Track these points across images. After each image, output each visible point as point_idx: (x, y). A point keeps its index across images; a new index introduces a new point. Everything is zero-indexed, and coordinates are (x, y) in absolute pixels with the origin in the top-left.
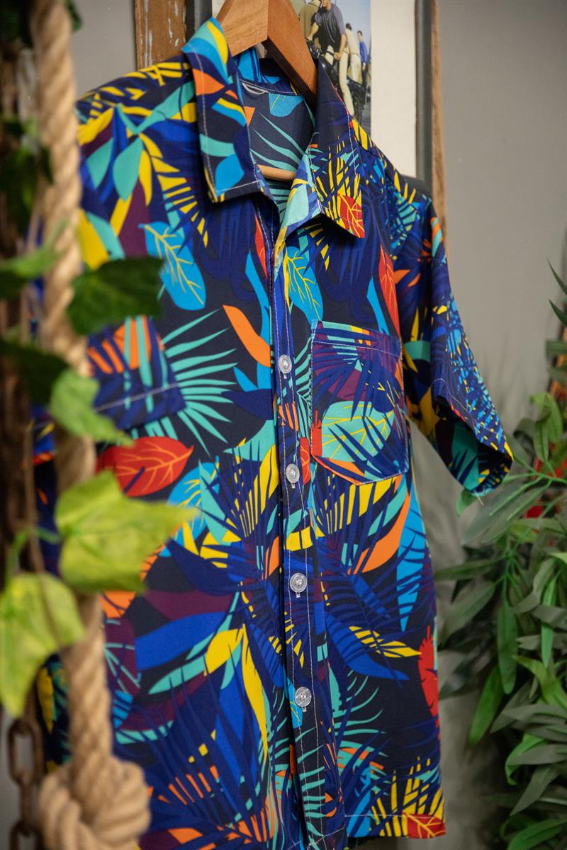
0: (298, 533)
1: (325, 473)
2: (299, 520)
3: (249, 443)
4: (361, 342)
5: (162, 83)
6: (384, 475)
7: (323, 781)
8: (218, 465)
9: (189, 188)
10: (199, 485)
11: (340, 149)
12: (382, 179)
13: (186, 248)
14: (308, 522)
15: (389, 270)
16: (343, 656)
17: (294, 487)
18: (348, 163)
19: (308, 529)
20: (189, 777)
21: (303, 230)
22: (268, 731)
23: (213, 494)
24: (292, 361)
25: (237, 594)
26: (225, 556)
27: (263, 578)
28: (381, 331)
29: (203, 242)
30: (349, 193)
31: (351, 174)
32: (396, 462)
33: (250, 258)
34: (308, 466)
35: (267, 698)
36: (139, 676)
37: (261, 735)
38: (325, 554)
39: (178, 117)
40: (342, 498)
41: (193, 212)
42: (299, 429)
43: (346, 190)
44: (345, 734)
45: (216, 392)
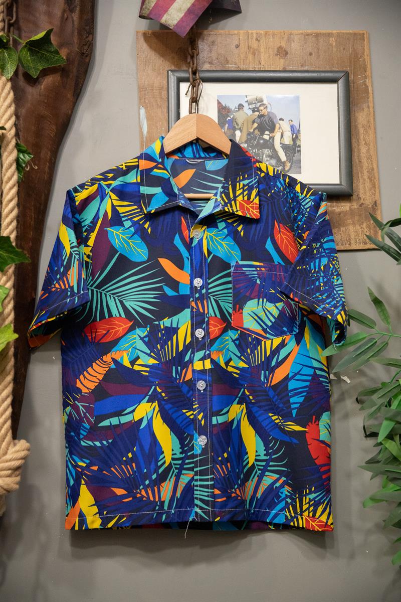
0: (202, 362)
1: (247, 335)
2: (203, 355)
3: (170, 319)
4: (258, 269)
5: (124, 169)
6: (277, 335)
7: (213, 482)
8: (148, 329)
9: (139, 210)
10: (135, 338)
11: (241, 178)
12: (282, 188)
13: (136, 235)
14: (209, 356)
15: (283, 232)
16: (266, 428)
17: (200, 340)
18: (248, 184)
19: (209, 359)
20: (123, 466)
21: (221, 220)
22: (174, 452)
23: (144, 342)
24: (206, 281)
25: (153, 387)
26: (148, 369)
27: (178, 382)
28: (276, 263)
29: (148, 232)
30: (246, 198)
31: (250, 189)
32: (285, 329)
33: (177, 236)
34: (217, 330)
35: (176, 437)
36: (94, 418)
37: (163, 453)
38: (249, 376)
39: (135, 181)
40: (259, 348)
41: (141, 220)
42: (208, 312)
43: (243, 197)
44: (269, 468)
45: (150, 296)
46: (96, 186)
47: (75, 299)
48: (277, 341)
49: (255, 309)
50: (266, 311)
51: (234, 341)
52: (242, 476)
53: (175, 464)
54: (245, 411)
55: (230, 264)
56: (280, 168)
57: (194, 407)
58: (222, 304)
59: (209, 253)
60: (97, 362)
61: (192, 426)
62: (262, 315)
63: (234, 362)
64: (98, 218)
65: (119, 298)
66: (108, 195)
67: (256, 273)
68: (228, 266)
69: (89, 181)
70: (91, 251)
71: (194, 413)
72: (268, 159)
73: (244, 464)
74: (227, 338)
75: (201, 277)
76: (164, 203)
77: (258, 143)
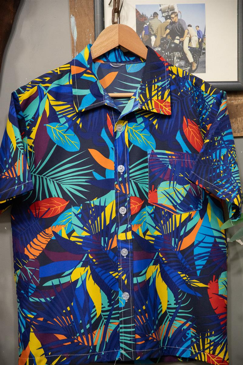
9: (72, 108)
10: (71, 214)
11: (156, 81)
12: (190, 88)
13: (70, 130)
14: (131, 229)
15: (190, 126)
16: (176, 283)
17: (123, 216)
18: (161, 86)
19: (131, 232)
20: (63, 317)
21: (139, 115)
22: (103, 306)
23: (78, 218)
24: (128, 167)
25: (86, 255)
26: (82, 240)
27: (106, 249)
28: (184, 152)
29: (79, 127)
30: (160, 98)
31: (164, 90)
32: (191, 206)
33: (104, 130)
34: (136, 207)
35: (105, 294)
36: (40, 279)
37: (94, 307)
38: (162, 242)
39: (68, 83)
40: (170, 220)
41: (73, 117)
42: (129, 193)
43: (158, 97)
44: (178, 314)
45: (83, 181)
46: (36, 88)
47: (21, 187)
48: (185, 216)
49: (167, 189)
50: (176, 191)
51: (150, 215)
52: (157, 322)
53: (104, 315)
54: (159, 270)
55: (147, 152)
56: (188, 68)
57: (119, 269)
58: (140, 185)
59: (130, 143)
60: (41, 234)
61: (117, 283)
62: (173, 194)
63: (150, 231)
64: (39, 115)
65: (57, 182)
66: (46, 96)
67: (168, 160)
68: (145, 154)
69: (30, 83)
70: (33, 143)
71: (119, 274)
72: (179, 61)
73: (159, 312)
74: (145, 212)
75: (123, 164)
76: (92, 102)
77: (170, 46)
